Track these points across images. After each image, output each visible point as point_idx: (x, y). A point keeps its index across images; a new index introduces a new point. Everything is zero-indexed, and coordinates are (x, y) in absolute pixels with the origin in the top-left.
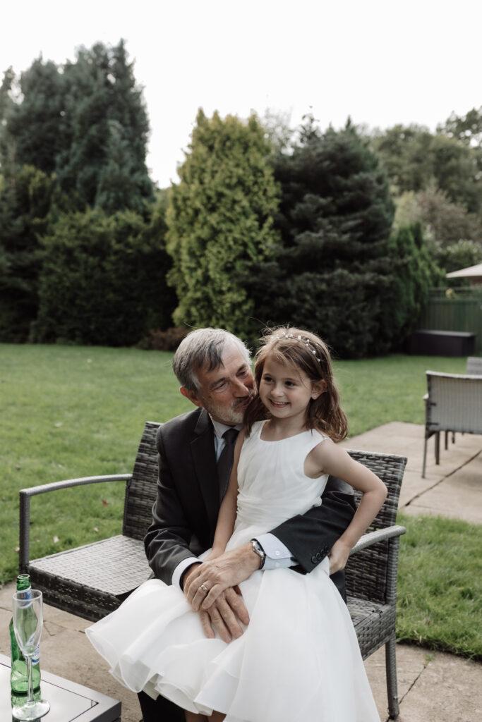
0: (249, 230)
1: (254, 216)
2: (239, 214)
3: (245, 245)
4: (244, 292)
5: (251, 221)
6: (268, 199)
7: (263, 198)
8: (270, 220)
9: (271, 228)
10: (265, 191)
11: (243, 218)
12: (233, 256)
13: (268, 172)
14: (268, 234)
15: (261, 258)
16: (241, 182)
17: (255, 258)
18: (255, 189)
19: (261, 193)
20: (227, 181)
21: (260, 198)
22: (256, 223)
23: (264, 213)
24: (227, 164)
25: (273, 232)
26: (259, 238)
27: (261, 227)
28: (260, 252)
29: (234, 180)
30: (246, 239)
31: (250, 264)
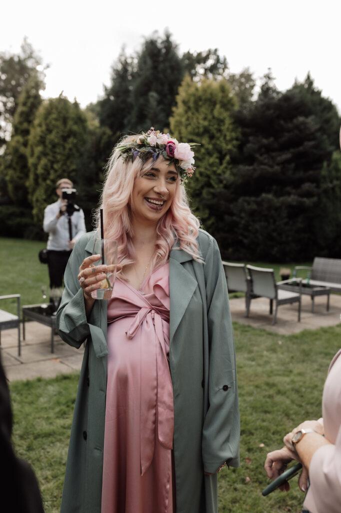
0: (212, 165)
1: (216, 155)
2: (204, 154)
3: (208, 177)
4: (207, 212)
5: (213, 159)
6: (227, 142)
7: (223, 141)
8: (228, 158)
9: (229, 163)
10: (225, 136)
11: (207, 157)
12: (200, 185)
13: (228, 122)
14: (226, 168)
15: (221, 185)
16: (206, 131)
17: (216, 186)
18: (218, 135)
19: (222, 139)
20: (197, 131)
21: (221, 142)
22: (217, 161)
23: (224, 152)
24: (197, 118)
25: (230, 166)
26: (219, 171)
27: (221, 164)
28: (221, 181)
29: (201, 130)
30: (208, 173)
31: (212, 190)
